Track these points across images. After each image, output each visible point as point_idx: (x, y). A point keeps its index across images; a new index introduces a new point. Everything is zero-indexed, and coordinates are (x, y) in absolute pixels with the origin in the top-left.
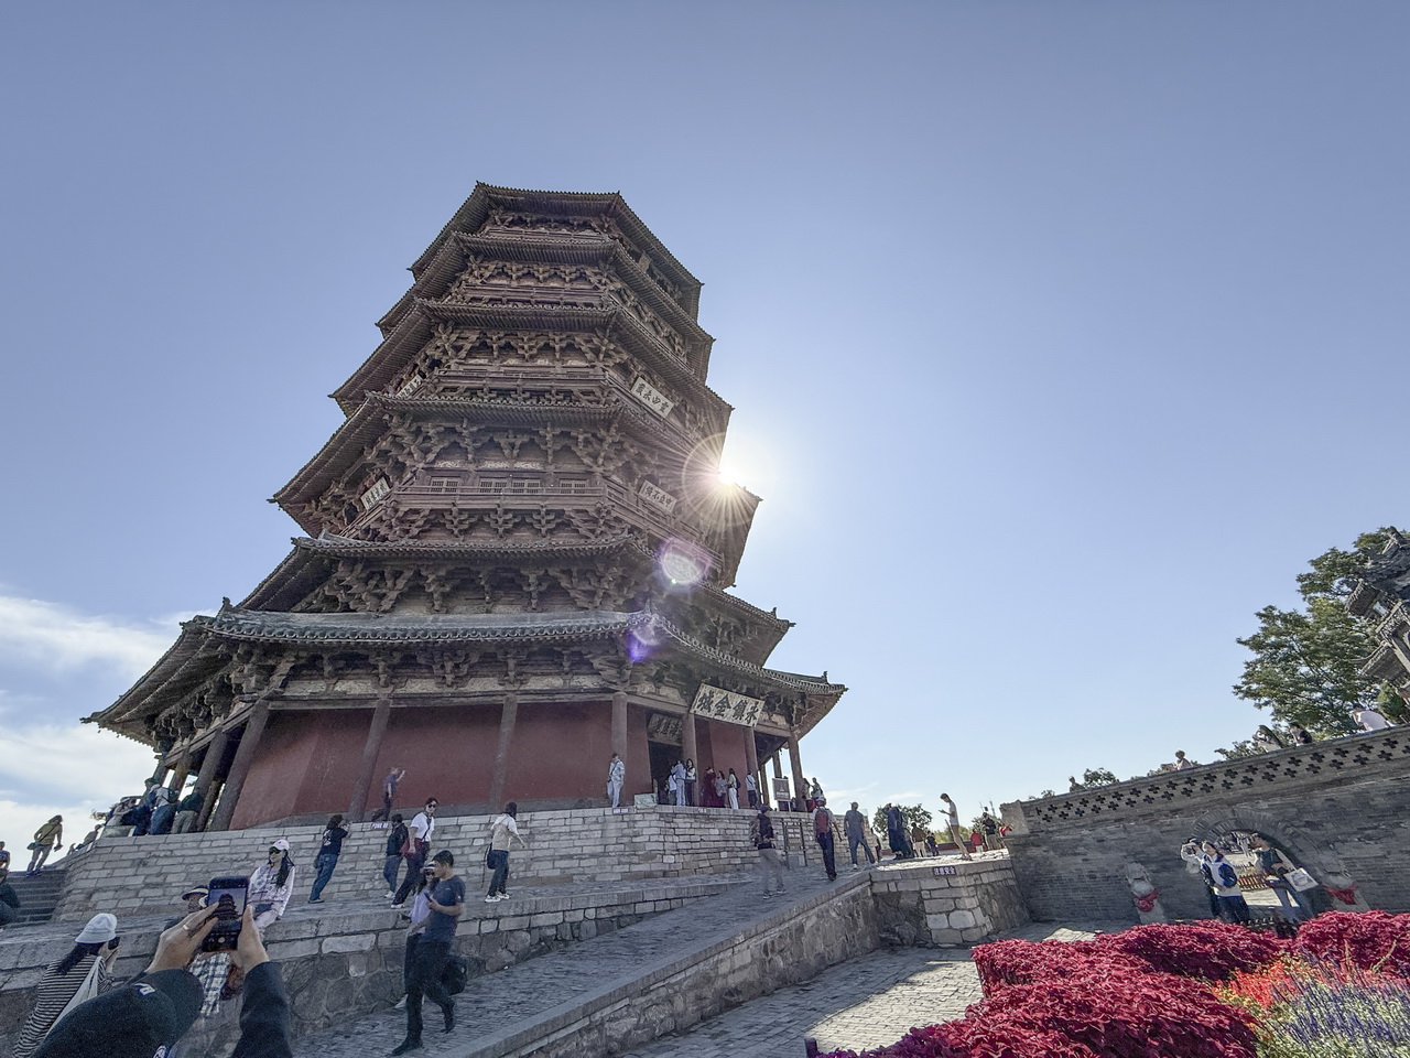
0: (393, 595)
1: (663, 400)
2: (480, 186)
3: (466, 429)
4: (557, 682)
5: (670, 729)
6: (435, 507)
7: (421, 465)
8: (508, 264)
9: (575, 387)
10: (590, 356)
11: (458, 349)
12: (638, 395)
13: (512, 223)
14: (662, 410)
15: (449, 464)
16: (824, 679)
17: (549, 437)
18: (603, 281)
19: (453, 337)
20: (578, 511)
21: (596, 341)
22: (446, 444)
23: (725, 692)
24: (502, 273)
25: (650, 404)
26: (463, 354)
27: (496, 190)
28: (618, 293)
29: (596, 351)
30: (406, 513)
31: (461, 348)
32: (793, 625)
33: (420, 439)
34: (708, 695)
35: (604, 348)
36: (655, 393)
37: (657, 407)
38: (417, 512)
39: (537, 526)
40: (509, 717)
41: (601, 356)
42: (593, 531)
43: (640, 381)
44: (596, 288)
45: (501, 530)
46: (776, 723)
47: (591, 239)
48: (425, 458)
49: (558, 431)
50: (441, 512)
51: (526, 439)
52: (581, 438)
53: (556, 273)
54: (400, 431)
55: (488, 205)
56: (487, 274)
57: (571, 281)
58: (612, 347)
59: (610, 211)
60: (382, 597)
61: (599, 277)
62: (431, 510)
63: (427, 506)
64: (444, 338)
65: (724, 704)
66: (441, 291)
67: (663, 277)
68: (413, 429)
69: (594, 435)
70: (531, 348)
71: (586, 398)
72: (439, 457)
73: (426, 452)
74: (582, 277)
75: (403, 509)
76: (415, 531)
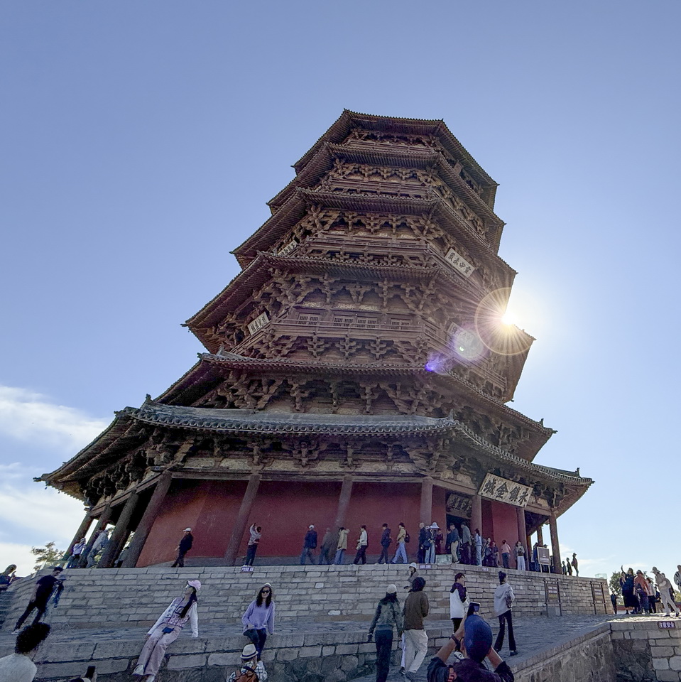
0: (267, 397)
1: (467, 265)
2: (346, 112)
3: (326, 281)
4: (382, 467)
5: (462, 506)
6: (301, 335)
7: (293, 304)
8: (363, 166)
9: (406, 254)
10: (417, 232)
11: (323, 223)
12: (449, 261)
13: (367, 138)
14: (467, 271)
15: (313, 305)
16: (577, 473)
17: (385, 288)
18: (429, 181)
19: (321, 215)
20: (403, 342)
21: (421, 221)
22: (312, 291)
23: (505, 480)
24: (357, 172)
25: (458, 267)
26: (327, 227)
27: (356, 115)
28: (439, 189)
29: (422, 229)
30: (280, 339)
31: (326, 223)
32: (555, 432)
33: (293, 286)
34: (492, 481)
35: (427, 227)
36: (462, 260)
37: (462, 270)
38: (288, 338)
39: (373, 352)
40: (346, 491)
41: (425, 232)
42: (413, 357)
43: (452, 251)
44: (423, 185)
45: (347, 354)
46: (541, 505)
47: (422, 151)
48: (296, 300)
49: (392, 285)
50: (304, 339)
51: (368, 289)
52: (408, 290)
53: (395, 174)
54: (280, 280)
55: (351, 125)
56: (348, 172)
57: (406, 179)
58: (433, 226)
59: (435, 132)
60: (258, 398)
61: (426, 177)
62: (299, 337)
63: (294, 334)
64: (315, 216)
65: (503, 489)
66: (315, 182)
67: (471, 179)
68: (289, 278)
69: (417, 288)
70: (375, 225)
71: (413, 261)
72: (306, 299)
73: (297, 295)
74: (414, 177)
75: (278, 335)
76: (286, 352)
